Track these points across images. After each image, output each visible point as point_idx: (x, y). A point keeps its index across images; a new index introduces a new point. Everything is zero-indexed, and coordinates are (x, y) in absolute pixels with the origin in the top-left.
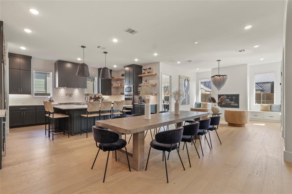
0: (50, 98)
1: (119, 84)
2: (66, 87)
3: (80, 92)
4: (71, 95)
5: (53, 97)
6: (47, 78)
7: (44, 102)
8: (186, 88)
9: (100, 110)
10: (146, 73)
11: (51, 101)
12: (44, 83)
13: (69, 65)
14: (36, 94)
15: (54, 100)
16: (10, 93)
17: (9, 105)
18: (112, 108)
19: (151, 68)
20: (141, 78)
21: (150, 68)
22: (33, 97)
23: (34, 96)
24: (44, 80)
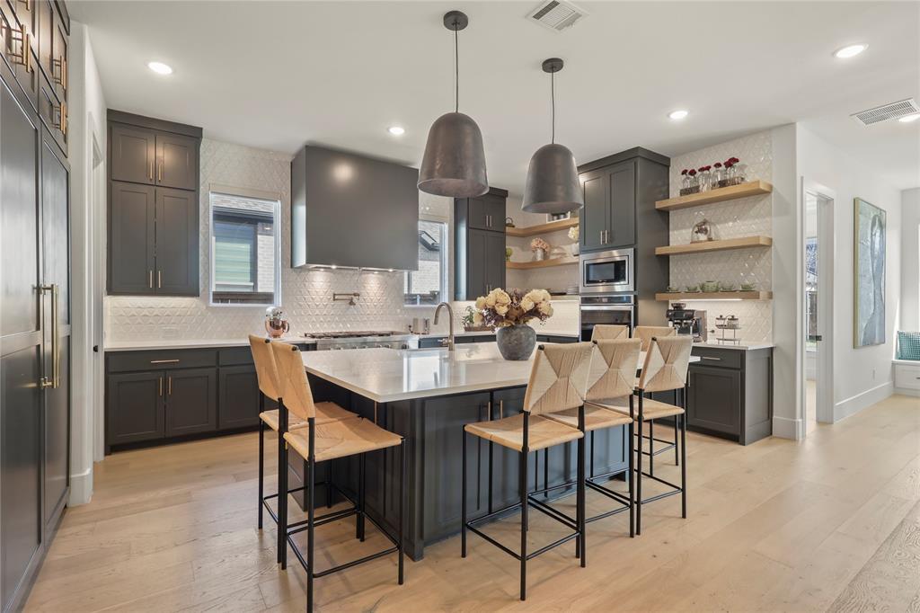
0: (274, 311)
1: (539, 254)
2: (337, 265)
3: (385, 286)
4: (351, 299)
5: (283, 307)
6: (259, 237)
8: (875, 263)
10: (704, 189)
11: (277, 326)
12: (249, 258)
14: (221, 297)
15: (289, 320)
17: (105, 347)
19: (737, 161)
20: (663, 215)
21: (731, 163)
22: (208, 307)
23: (212, 304)
24: (246, 247)
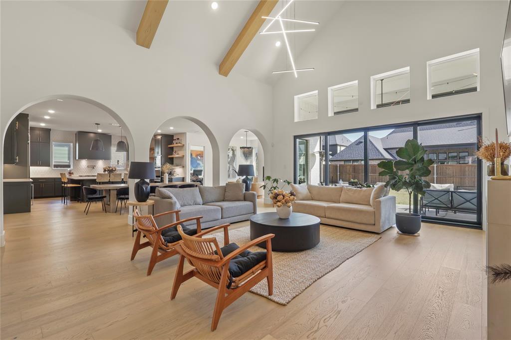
0: (70, 170)
3: (103, 163)
4: (93, 167)
5: (73, 169)
7: (61, 174)
8: (229, 159)
9: (109, 181)
11: (71, 173)
13: (92, 135)
14: (56, 166)
15: (74, 172)
16: (31, 166)
18: (123, 179)
19: (179, 139)
20: (172, 148)
22: (52, 169)
